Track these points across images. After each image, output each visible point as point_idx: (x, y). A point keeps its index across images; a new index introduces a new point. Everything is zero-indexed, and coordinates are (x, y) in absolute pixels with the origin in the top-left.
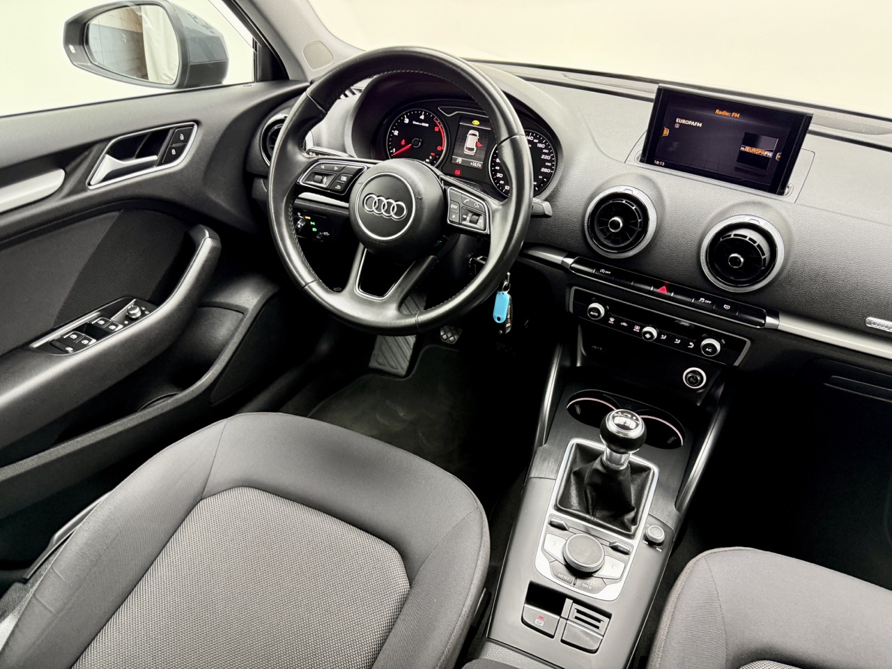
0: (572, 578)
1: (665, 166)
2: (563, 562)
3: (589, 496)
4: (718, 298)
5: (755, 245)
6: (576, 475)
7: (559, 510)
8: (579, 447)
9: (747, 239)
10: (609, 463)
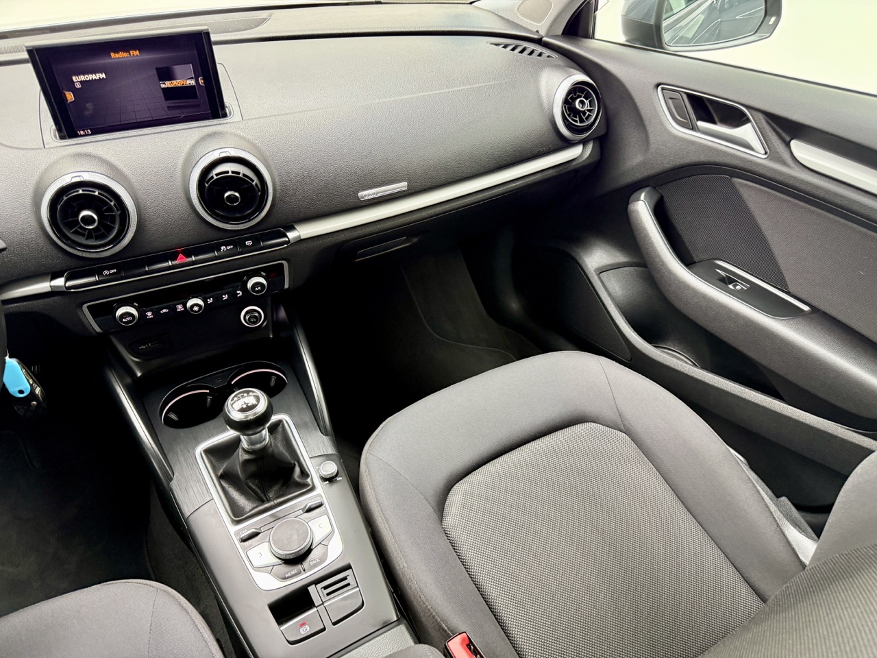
0: (299, 567)
1: (93, 134)
2: (281, 562)
3: (254, 487)
4: (236, 240)
5: (241, 176)
6: (226, 477)
7: (238, 522)
8: (210, 452)
9: (230, 174)
10: (253, 447)
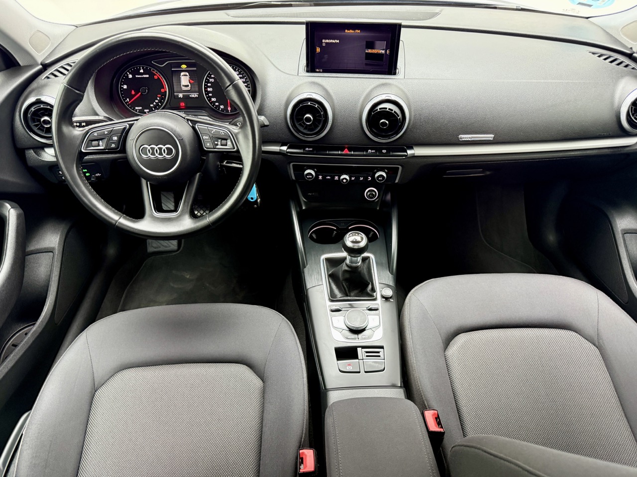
0: (355, 336)
1: (323, 72)
2: (347, 329)
3: (345, 286)
4: (378, 148)
5: (393, 112)
6: (332, 277)
7: (332, 301)
8: (328, 260)
9: (387, 110)
10: (351, 264)
